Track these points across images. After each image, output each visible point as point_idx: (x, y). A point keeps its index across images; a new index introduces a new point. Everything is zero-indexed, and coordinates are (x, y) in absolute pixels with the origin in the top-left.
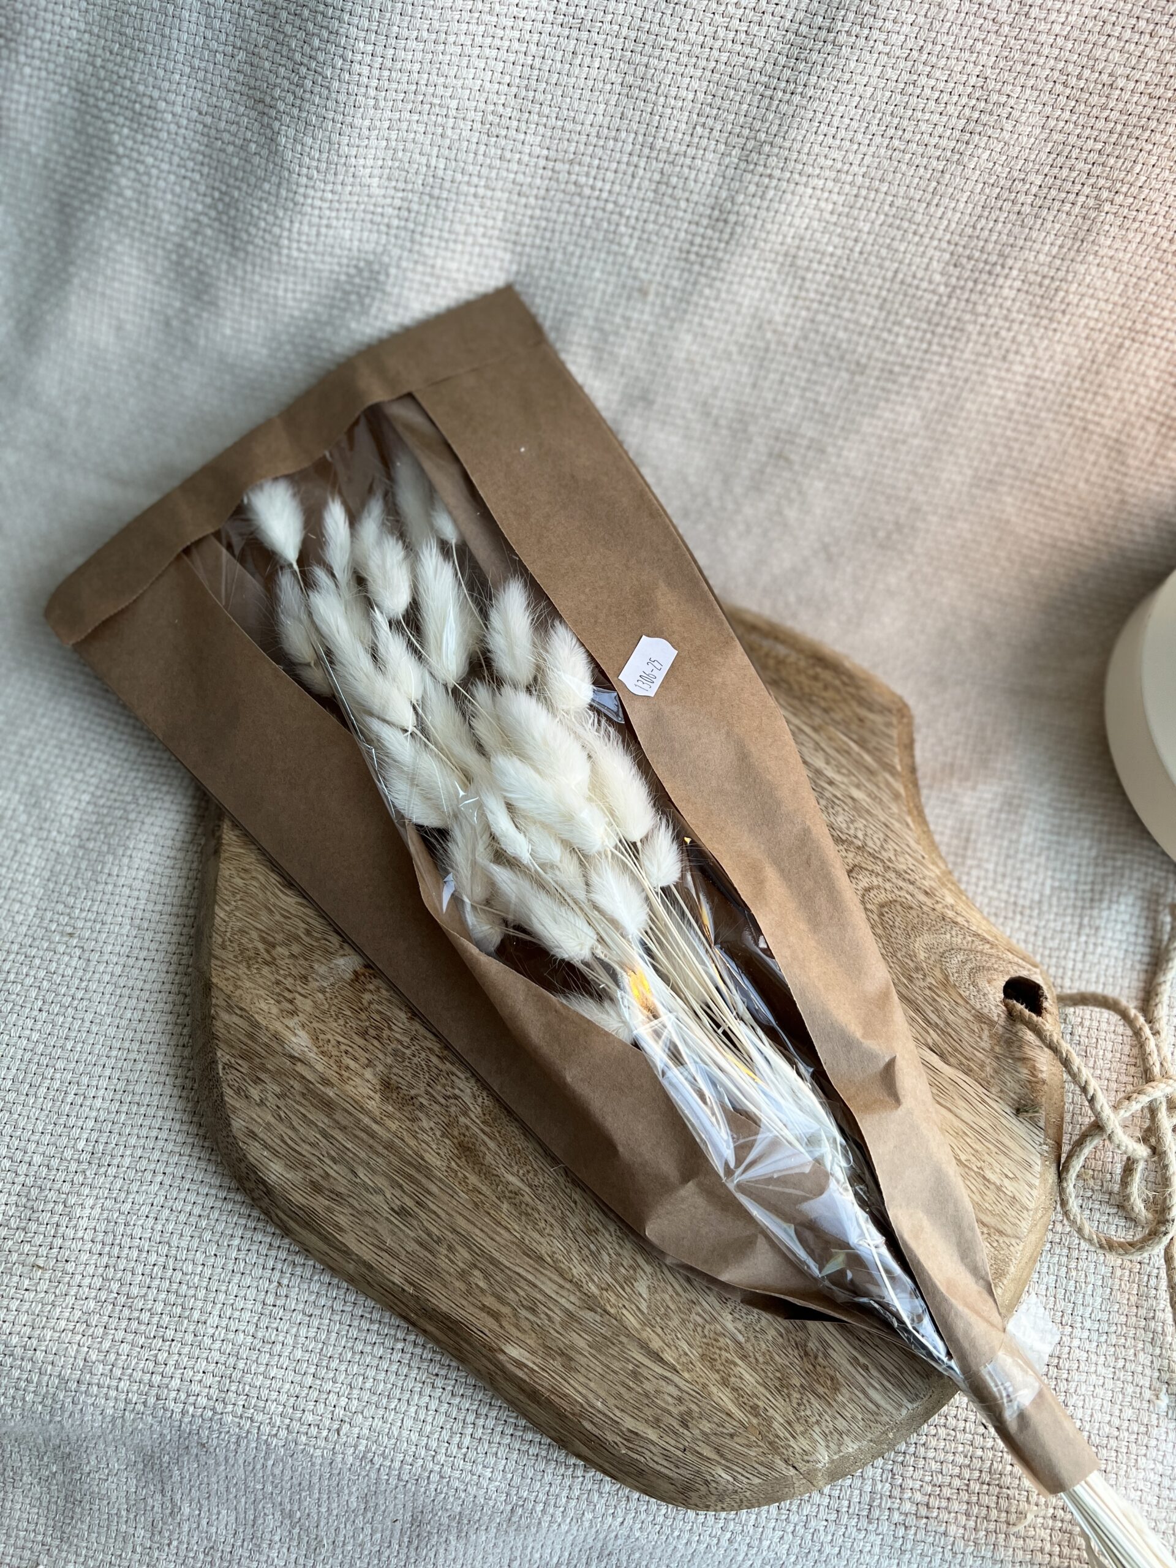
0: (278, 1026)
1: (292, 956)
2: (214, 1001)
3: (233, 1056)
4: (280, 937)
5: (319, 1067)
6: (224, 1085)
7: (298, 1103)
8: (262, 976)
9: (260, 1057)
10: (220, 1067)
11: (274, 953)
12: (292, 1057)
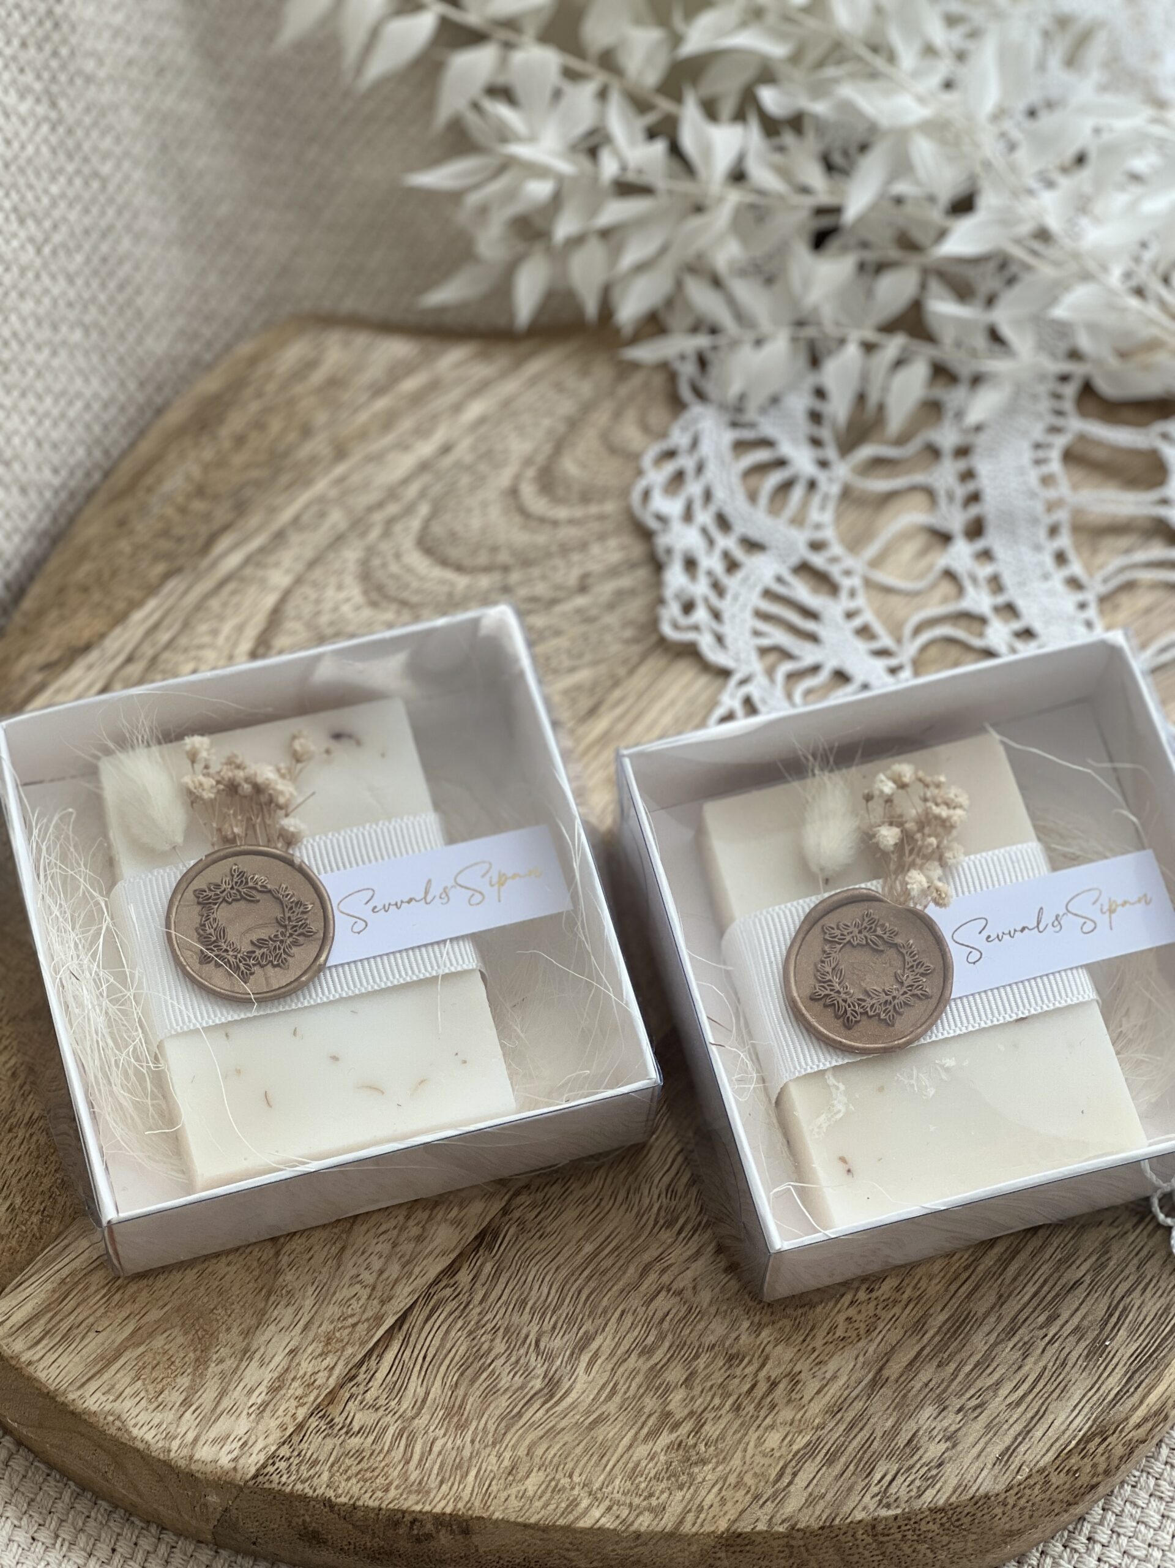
0: (815, 1408)
1: (688, 1382)
2: (761, 1527)
3: (867, 1487)
4: (650, 1403)
5: (894, 1336)
6: (917, 1504)
7: (955, 1374)
8: (722, 1437)
9: (870, 1440)
10: (883, 1513)
11: (678, 1416)
12: (873, 1383)
